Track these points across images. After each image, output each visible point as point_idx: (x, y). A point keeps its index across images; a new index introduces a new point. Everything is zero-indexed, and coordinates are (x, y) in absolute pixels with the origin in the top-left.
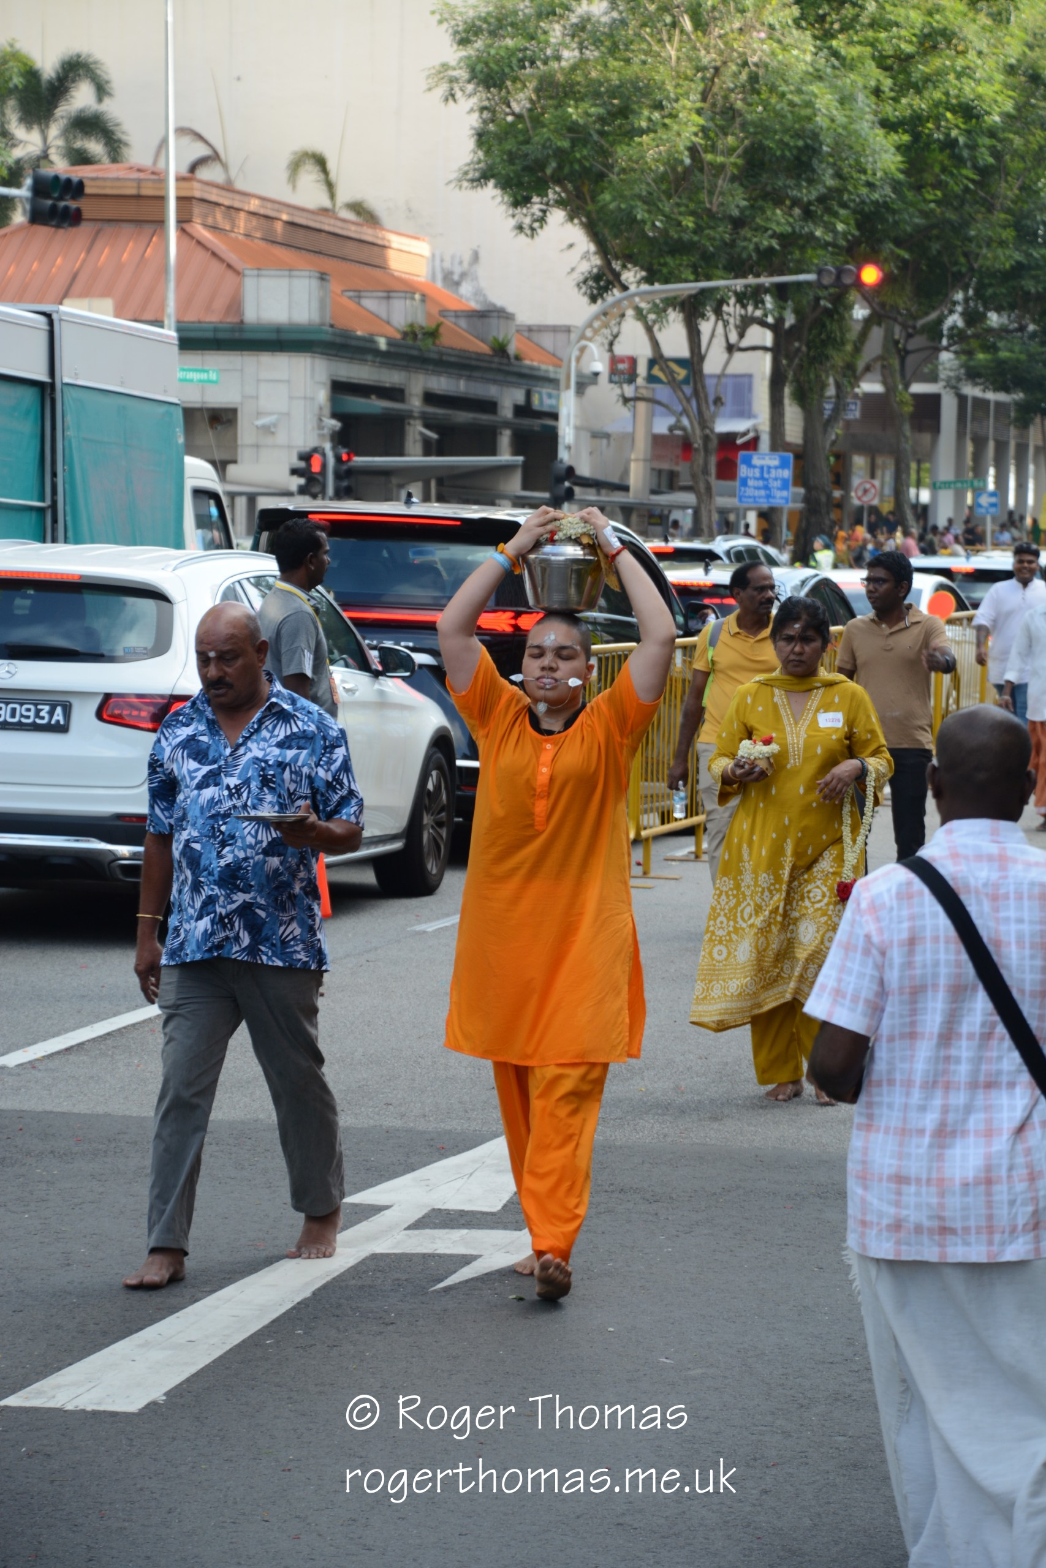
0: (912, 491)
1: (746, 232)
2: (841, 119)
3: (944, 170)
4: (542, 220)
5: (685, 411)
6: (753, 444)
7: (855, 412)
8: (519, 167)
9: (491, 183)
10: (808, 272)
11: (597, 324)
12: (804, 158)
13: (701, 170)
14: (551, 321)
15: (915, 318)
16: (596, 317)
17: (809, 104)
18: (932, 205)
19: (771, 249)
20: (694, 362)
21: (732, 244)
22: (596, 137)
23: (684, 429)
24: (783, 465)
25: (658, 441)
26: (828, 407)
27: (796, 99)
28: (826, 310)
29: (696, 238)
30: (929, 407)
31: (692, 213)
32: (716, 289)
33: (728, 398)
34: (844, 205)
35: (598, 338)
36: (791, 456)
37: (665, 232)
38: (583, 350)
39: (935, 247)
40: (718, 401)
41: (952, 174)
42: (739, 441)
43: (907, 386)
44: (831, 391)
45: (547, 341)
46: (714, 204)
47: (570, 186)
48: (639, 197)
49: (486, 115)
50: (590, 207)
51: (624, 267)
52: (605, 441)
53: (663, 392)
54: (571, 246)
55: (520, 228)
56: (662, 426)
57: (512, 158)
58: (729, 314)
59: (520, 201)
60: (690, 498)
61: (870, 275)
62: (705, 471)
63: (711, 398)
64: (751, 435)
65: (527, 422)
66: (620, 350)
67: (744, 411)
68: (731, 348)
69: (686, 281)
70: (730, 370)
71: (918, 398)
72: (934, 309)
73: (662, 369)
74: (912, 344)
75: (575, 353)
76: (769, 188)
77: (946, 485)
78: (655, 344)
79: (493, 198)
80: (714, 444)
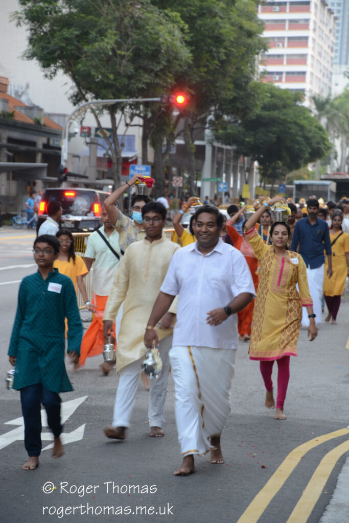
0: (195, 182)
1: (133, 81)
2: (169, 39)
3: (207, 60)
4: (55, 73)
5: (110, 149)
6: (135, 162)
7: (173, 151)
8: (45, 53)
9: (35, 58)
10: (157, 97)
11: (76, 114)
12: (155, 54)
13: (116, 56)
14: (57, 112)
15: (197, 116)
16: (76, 111)
17: (157, 33)
18: (203, 74)
19: (142, 88)
20: (114, 130)
21: (128, 85)
22: (76, 43)
23: (109, 155)
24: (147, 170)
25: (99, 159)
26: (164, 149)
27: (152, 31)
28: (163, 112)
29: (114, 83)
30: (201, 150)
31: (112, 73)
32: (121, 103)
33: (126, 144)
34: (170, 72)
35: (77, 120)
36: (149, 167)
37: (101, 80)
38: (71, 124)
39: (204, 89)
40: (123, 145)
41: (210, 63)
42: (130, 161)
43: (193, 142)
44: (165, 142)
45: (56, 120)
46: (122, 70)
47: (65, 61)
48: (92, 66)
49: (33, 31)
50: (73, 69)
51: (86, 93)
52: (77, 159)
53: (101, 141)
54: (66, 84)
55: (46, 76)
56: (101, 153)
57: (43, 48)
58: (127, 112)
59: (46, 65)
60: (112, 182)
61: (180, 99)
62: (117, 172)
63: (120, 143)
64: (134, 158)
65: (48, 151)
66: (85, 124)
67: (131, 149)
68: (127, 125)
69: (110, 99)
70: (127, 133)
71: (198, 146)
72: (203, 113)
73: (101, 132)
74: (196, 126)
75: (68, 125)
76: (142, 65)
77: (207, 180)
78: (98, 122)
79: (36, 64)
80: (121, 161)
